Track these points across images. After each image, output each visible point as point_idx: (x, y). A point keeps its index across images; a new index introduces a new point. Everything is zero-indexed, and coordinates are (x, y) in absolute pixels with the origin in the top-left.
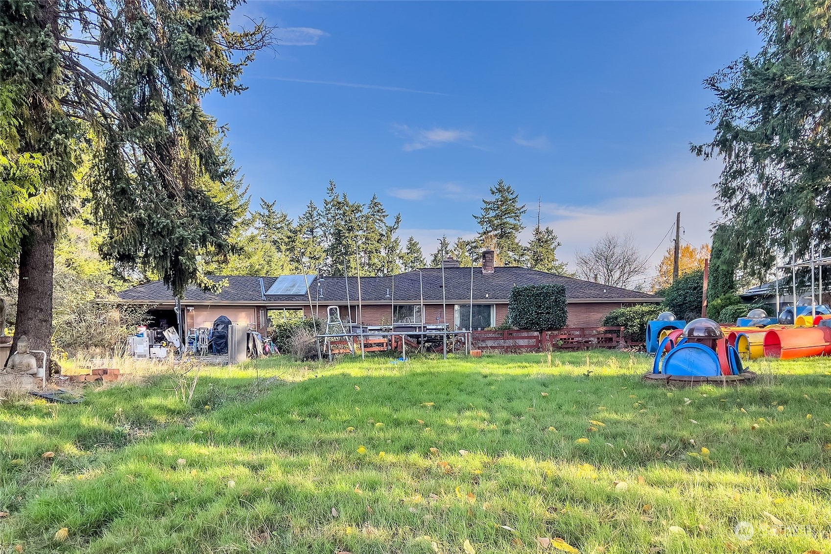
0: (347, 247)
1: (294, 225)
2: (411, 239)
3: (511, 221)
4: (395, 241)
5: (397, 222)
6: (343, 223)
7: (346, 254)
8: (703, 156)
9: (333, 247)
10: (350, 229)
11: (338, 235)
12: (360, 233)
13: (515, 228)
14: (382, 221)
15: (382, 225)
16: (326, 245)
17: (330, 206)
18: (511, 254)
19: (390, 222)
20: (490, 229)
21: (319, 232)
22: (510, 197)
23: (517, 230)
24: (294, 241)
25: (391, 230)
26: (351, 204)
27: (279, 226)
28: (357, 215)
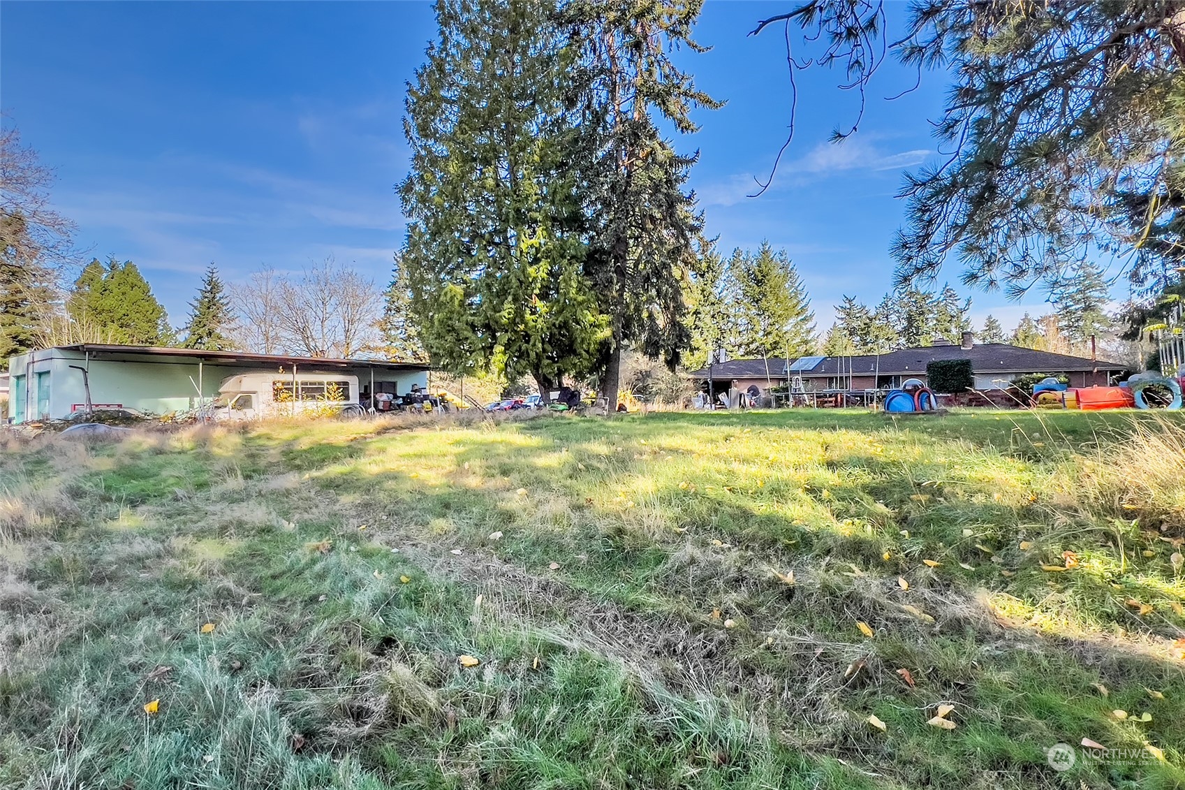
0: (918, 328)
1: (872, 314)
2: (990, 317)
3: (1096, 294)
4: (966, 321)
5: (968, 304)
6: (915, 309)
7: (917, 334)
8: (1110, 252)
9: (905, 329)
10: (922, 313)
11: (910, 319)
12: (931, 315)
13: (1100, 300)
14: (953, 304)
15: (954, 307)
16: (899, 328)
17: (903, 296)
18: (1097, 325)
19: (961, 304)
20: (1071, 303)
21: (893, 317)
22: (1095, 271)
23: (1103, 302)
24: (869, 327)
25: (962, 311)
26: (922, 292)
27: (858, 315)
28: (928, 302)
